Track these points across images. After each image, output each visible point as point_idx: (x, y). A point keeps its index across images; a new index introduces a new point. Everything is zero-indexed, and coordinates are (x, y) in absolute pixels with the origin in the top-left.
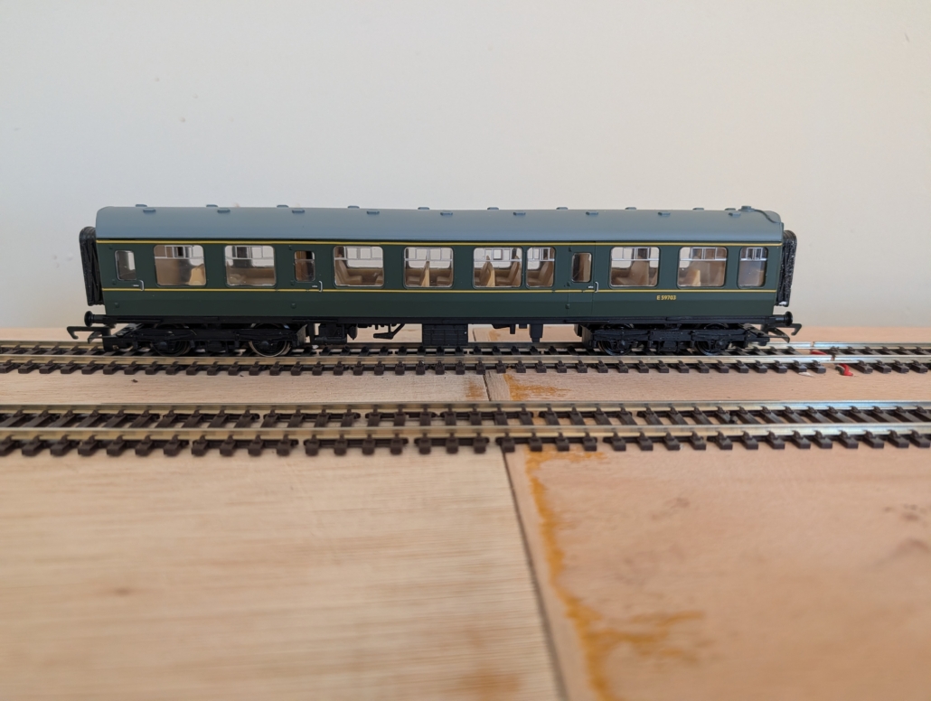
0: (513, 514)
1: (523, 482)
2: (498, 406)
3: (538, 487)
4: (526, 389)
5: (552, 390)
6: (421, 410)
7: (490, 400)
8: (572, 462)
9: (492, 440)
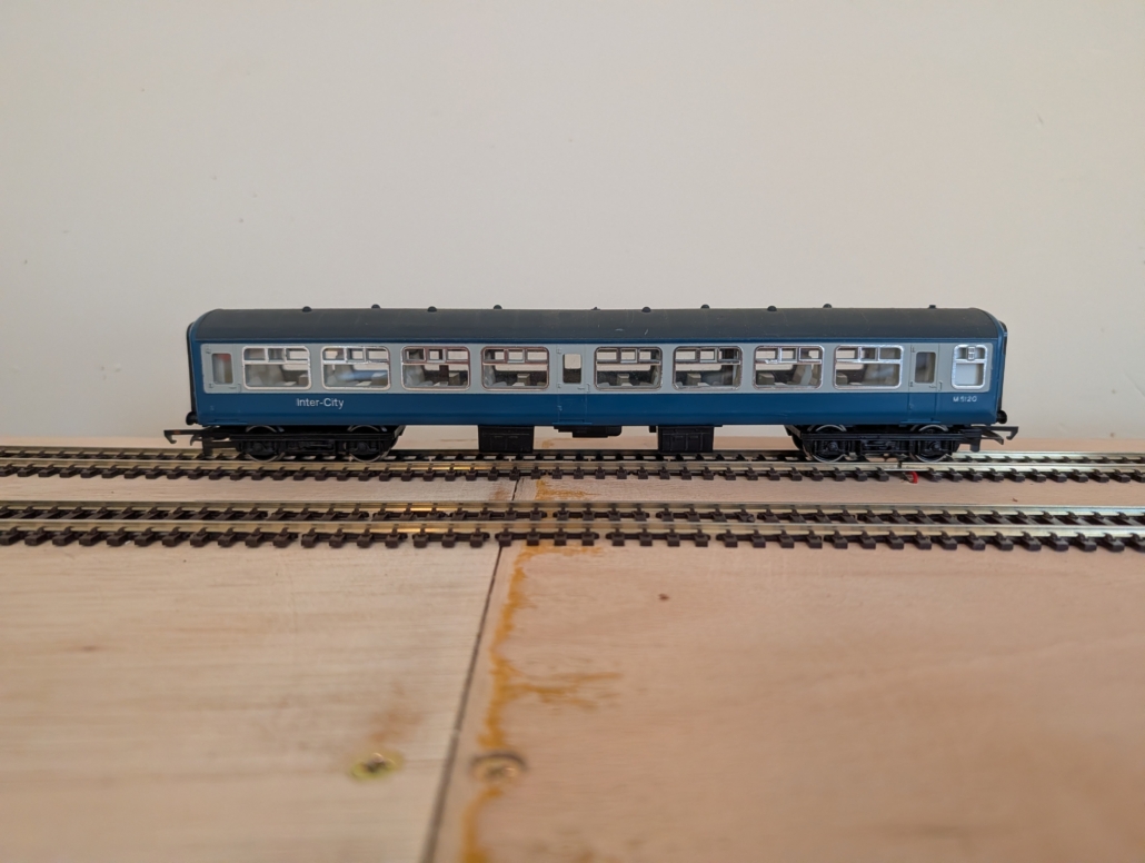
0: (484, 597)
1: (507, 570)
2: (512, 505)
3: (519, 575)
4: (554, 493)
5: (581, 493)
6: (430, 510)
7: (511, 502)
8: (565, 554)
9: (492, 536)
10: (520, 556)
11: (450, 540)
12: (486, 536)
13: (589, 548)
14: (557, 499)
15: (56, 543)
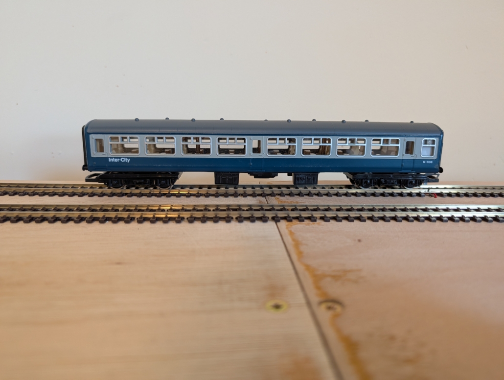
0: (281, 241)
1: (285, 231)
3: (291, 233)
4: (285, 202)
5: (297, 203)
7: (269, 205)
8: (306, 225)
10: (287, 225)
12: (268, 218)
13: (315, 223)
14: (289, 204)
15: (76, 222)
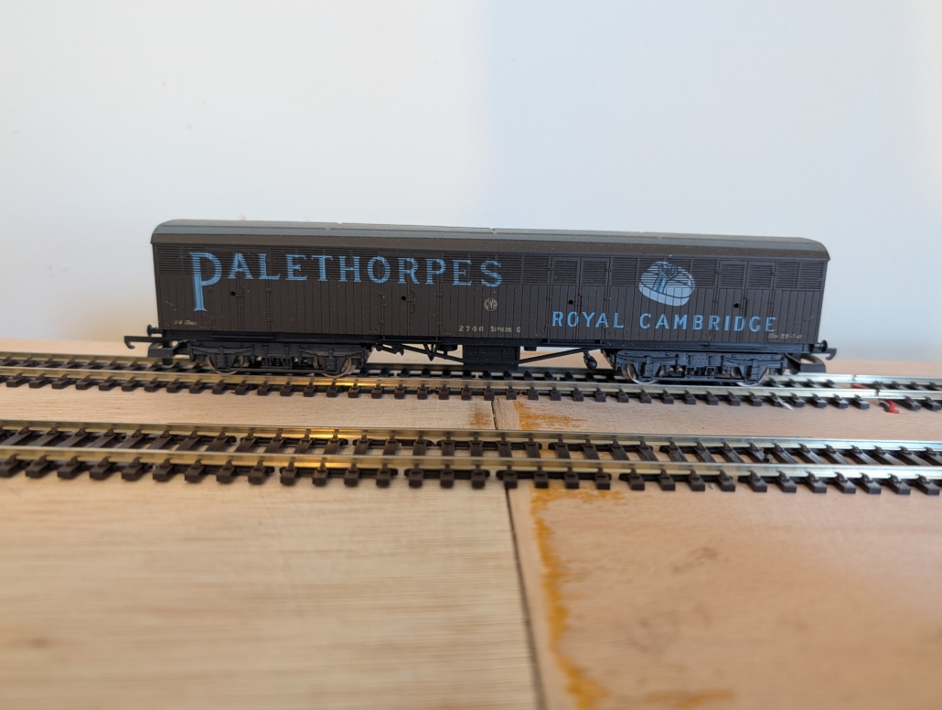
1: (526, 524)
2: (503, 435)
3: (543, 531)
4: (537, 417)
5: (566, 420)
6: (416, 438)
7: (497, 429)
8: (584, 501)
9: (493, 473)
10: (534, 501)
11: (447, 478)
12: (487, 474)
13: (606, 492)
14: (545, 427)
